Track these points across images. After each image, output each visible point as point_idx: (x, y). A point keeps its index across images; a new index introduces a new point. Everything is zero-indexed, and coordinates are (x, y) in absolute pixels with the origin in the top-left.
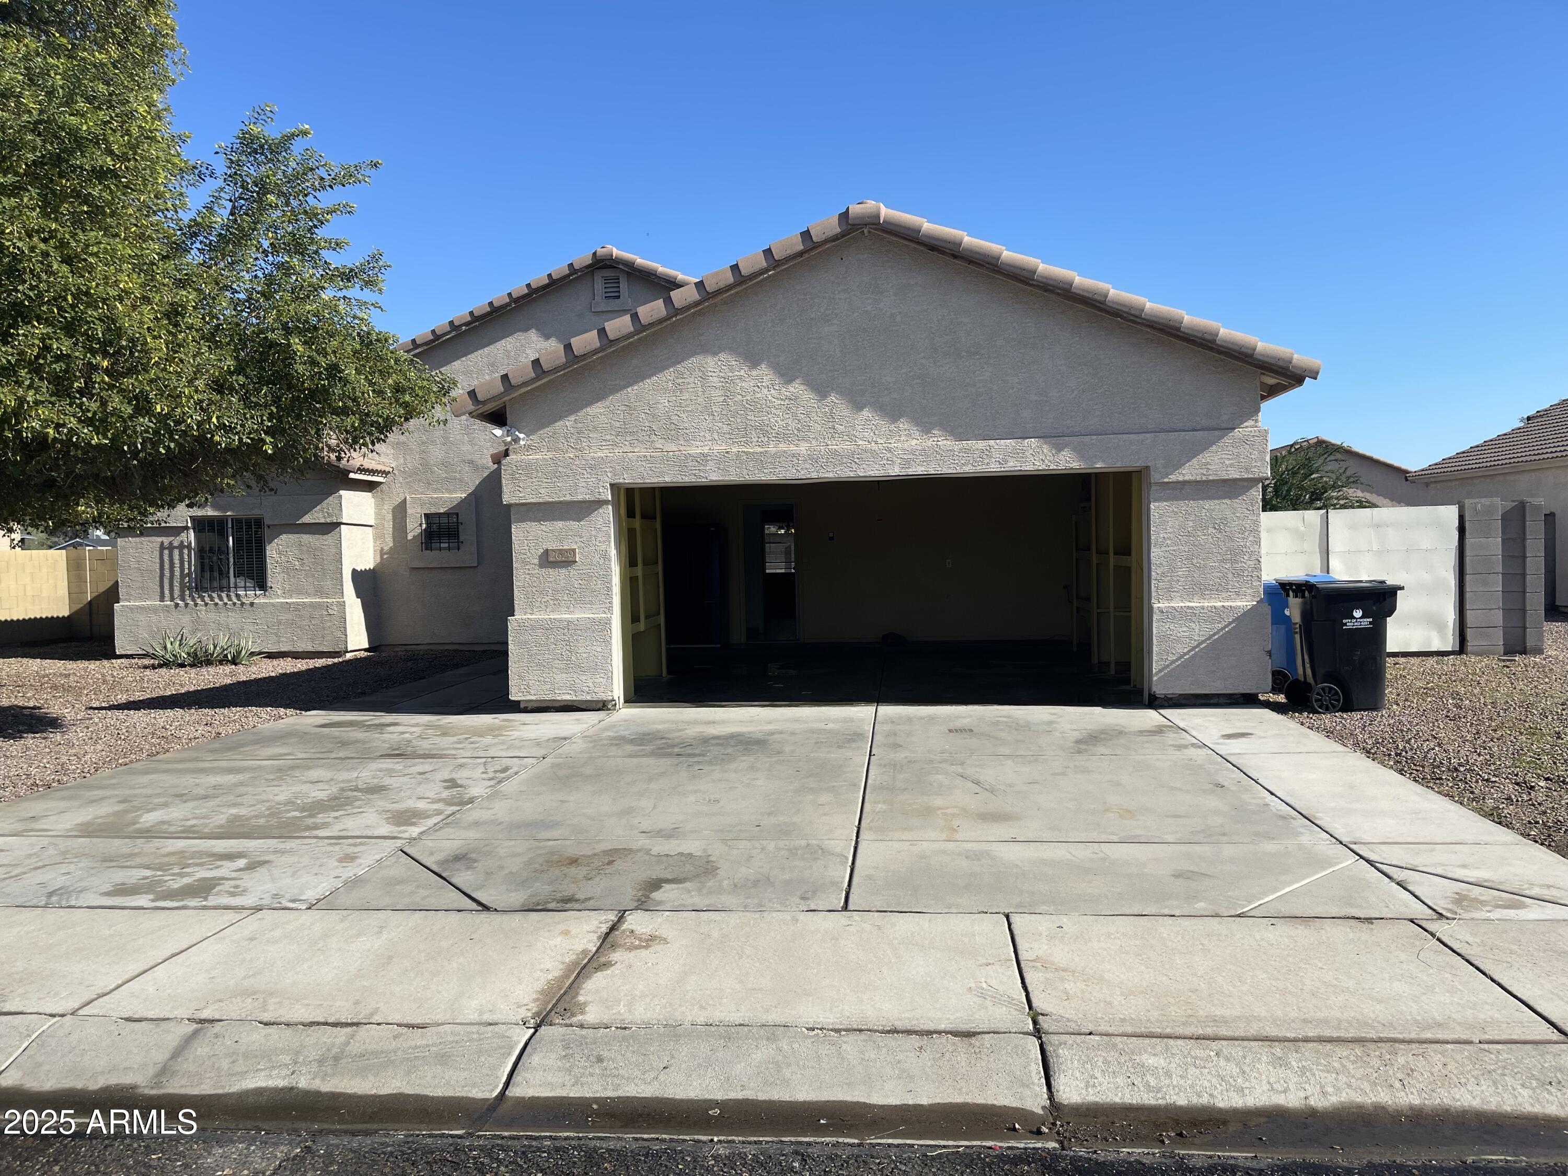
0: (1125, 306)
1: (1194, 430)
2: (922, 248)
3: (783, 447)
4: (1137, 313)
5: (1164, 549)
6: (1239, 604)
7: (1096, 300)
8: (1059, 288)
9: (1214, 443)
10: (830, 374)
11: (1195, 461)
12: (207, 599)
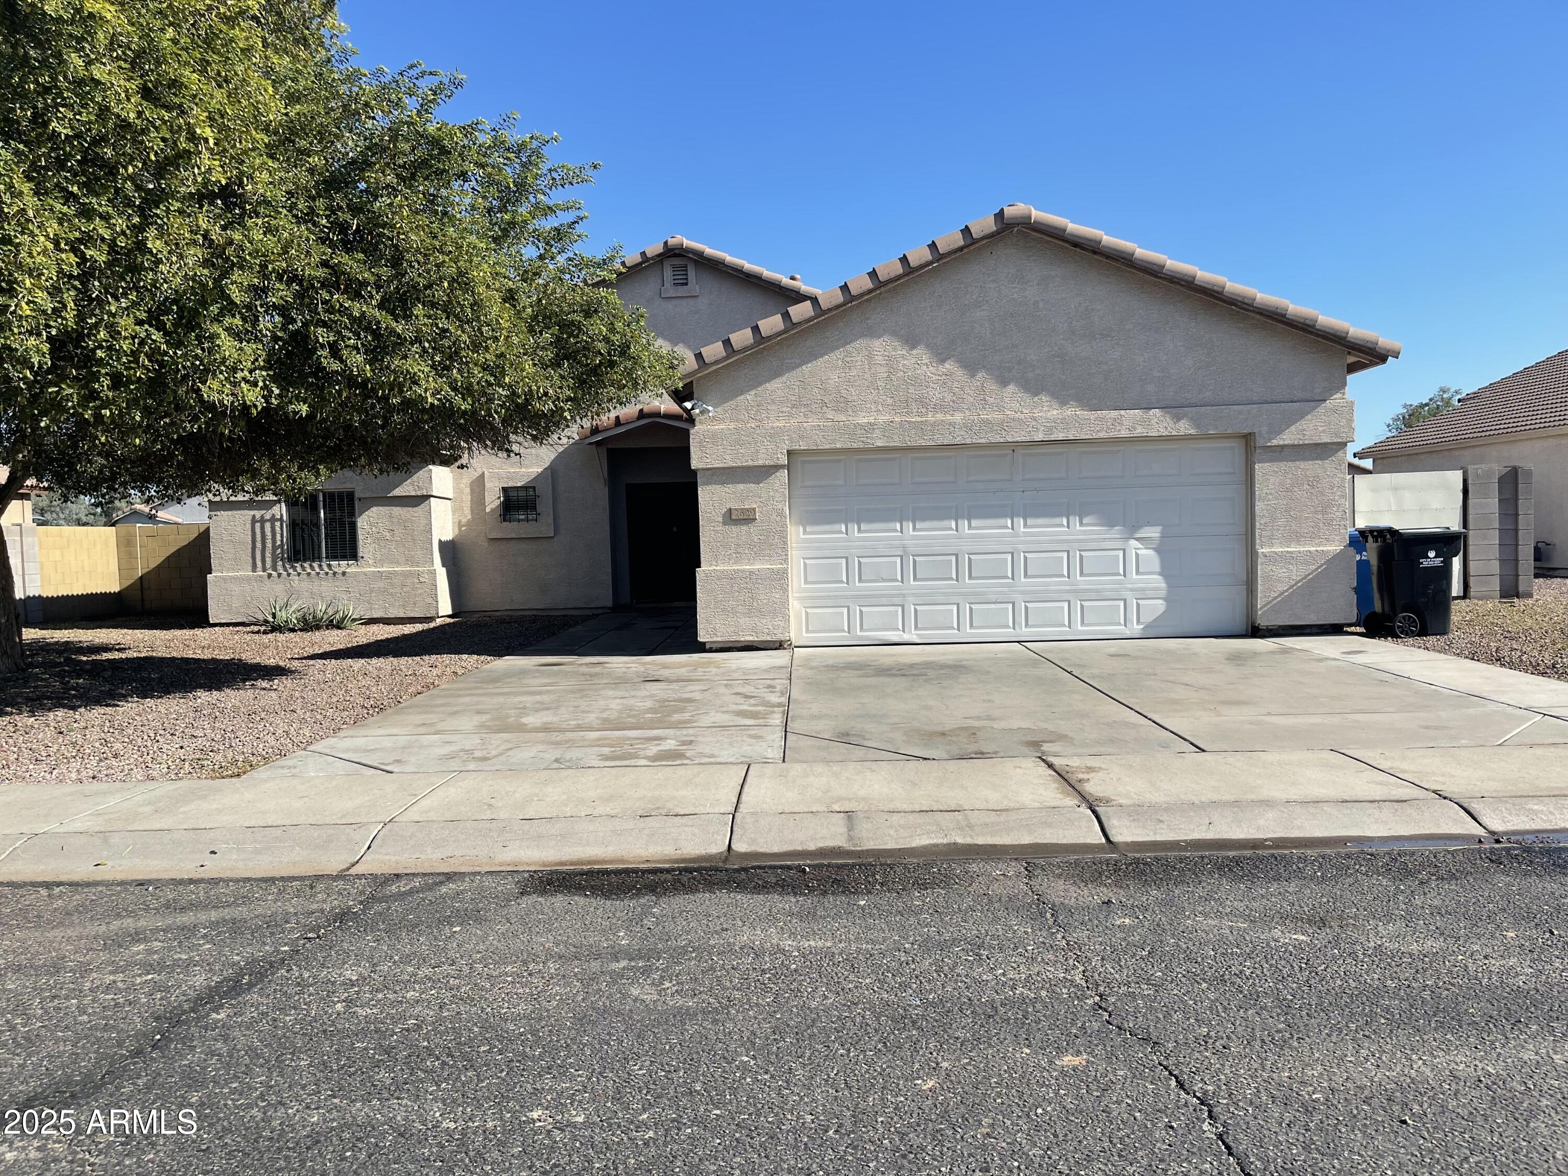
0: (1239, 295)
1: (1292, 402)
2: (1066, 245)
3: (940, 416)
4: (1250, 302)
5: (1266, 503)
6: (1330, 548)
7: (1214, 291)
8: (1183, 280)
9: (1309, 413)
10: (982, 353)
11: (1293, 428)
12: (299, 569)
